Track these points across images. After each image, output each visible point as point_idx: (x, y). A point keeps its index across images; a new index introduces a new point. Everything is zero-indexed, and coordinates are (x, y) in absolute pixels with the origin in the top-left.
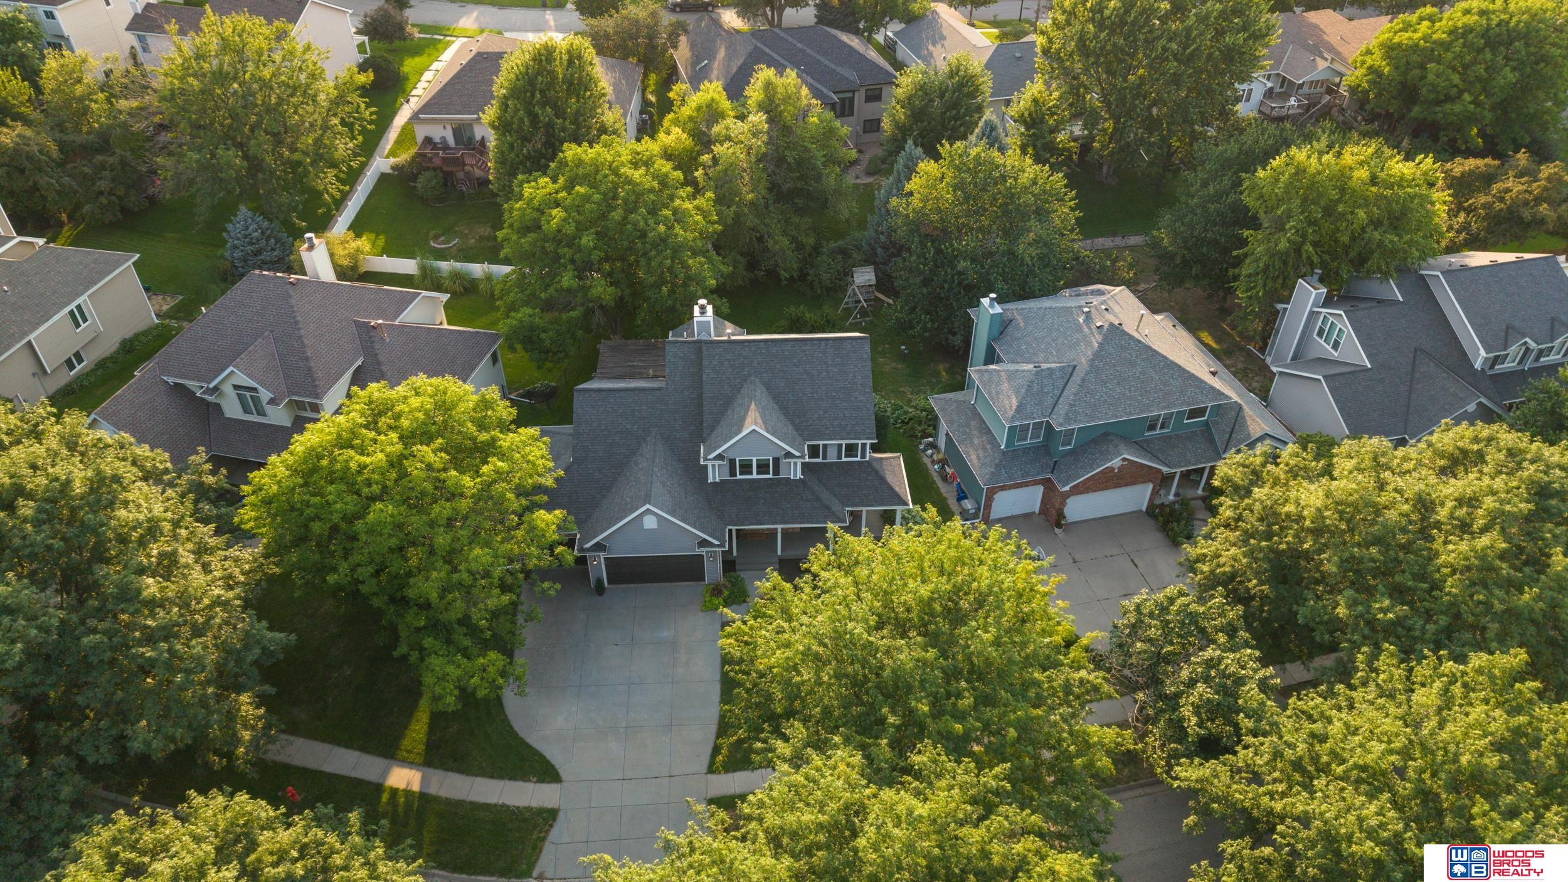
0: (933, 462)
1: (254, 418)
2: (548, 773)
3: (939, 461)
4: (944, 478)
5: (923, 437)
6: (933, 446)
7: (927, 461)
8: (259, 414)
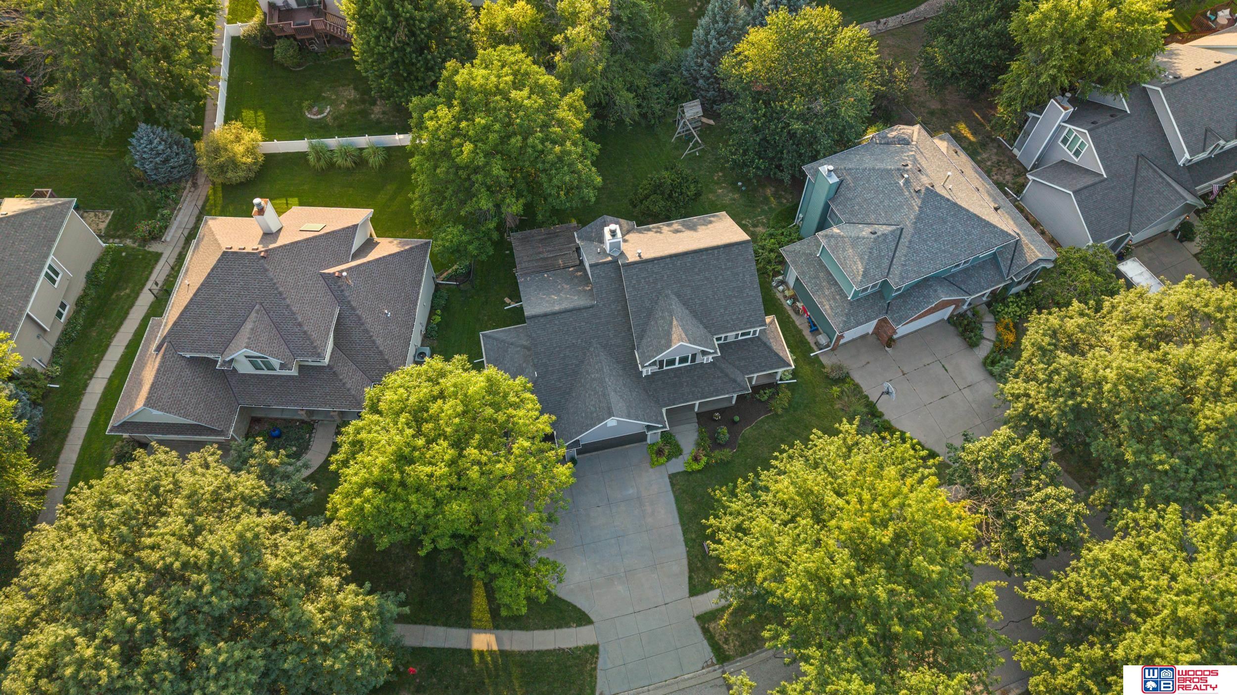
0: (785, 297)
1: (266, 372)
2: (583, 619)
3: (790, 298)
4: (797, 312)
5: (774, 276)
6: (783, 282)
7: (779, 296)
8: (269, 369)
